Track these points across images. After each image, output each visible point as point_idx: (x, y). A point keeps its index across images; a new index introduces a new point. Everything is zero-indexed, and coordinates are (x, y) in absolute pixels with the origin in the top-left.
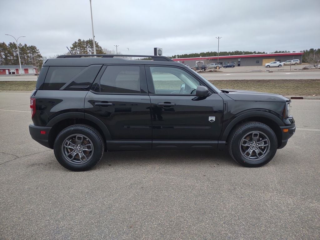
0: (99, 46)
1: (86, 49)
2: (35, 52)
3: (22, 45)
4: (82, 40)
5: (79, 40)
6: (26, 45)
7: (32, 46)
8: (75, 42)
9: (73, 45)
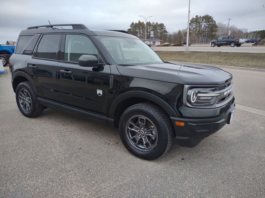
0: (213, 20)
1: (201, 24)
2: (163, 28)
3: (154, 23)
4: (199, 16)
5: (197, 16)
6: (157, 23)
7: (161, 24)
8: (193, 18)
9: (190, 21)
